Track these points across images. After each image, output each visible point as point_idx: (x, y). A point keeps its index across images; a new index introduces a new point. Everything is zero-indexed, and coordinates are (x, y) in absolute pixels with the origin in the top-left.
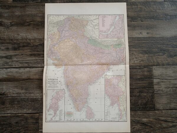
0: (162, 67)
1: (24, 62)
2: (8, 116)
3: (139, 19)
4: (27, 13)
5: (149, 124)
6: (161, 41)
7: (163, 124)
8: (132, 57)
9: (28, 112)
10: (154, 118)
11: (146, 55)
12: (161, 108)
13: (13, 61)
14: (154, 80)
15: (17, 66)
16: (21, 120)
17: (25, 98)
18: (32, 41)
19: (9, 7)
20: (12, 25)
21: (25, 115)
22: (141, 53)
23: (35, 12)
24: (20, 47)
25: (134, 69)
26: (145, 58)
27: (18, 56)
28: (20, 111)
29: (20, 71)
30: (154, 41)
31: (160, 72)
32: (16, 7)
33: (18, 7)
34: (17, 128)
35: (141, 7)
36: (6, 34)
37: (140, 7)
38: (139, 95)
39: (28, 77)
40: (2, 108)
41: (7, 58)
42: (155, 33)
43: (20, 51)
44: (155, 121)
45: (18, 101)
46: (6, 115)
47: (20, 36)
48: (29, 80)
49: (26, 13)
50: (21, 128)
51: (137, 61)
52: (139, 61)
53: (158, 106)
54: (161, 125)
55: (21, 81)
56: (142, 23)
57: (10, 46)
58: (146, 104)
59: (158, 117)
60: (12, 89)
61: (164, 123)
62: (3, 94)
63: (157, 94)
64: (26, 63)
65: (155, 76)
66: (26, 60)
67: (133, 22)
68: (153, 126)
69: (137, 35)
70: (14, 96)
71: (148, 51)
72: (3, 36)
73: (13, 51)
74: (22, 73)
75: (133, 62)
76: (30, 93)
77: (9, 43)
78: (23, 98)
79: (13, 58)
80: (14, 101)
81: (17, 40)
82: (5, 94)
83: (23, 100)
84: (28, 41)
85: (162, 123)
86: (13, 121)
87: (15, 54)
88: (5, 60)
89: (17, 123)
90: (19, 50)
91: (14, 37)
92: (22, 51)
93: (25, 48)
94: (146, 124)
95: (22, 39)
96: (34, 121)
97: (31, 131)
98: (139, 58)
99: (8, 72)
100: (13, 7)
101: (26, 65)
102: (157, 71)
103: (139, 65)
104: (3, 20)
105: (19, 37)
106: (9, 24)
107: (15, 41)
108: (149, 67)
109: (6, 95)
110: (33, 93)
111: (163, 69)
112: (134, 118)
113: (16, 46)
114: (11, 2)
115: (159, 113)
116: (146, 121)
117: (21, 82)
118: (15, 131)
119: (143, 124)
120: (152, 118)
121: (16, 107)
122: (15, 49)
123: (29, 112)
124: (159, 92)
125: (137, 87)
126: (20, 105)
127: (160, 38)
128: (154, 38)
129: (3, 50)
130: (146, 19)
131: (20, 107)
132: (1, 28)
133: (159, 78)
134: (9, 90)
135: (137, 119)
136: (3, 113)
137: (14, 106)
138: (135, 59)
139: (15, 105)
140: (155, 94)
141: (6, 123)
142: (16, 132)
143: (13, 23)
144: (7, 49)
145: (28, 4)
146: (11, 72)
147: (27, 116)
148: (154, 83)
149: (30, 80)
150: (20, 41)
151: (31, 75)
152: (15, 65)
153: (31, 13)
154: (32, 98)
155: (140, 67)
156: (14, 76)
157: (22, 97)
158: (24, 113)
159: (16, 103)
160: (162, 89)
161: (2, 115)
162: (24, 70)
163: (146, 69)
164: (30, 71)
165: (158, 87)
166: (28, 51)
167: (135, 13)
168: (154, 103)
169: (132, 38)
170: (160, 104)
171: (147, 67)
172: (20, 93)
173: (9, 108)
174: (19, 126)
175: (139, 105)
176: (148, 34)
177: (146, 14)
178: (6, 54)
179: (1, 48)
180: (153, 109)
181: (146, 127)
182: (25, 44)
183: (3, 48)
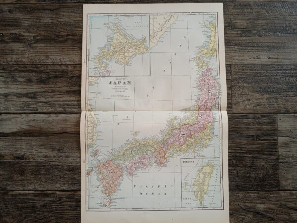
0: (294, 116)
1: (56, 104)
2: (30, 194)
3: (255, 32)
4: (62, 20)
5: (269, 215)
6: (292, 72)
7: (293, 214)
8: (241, 98)
9: (62, 188)
10: (277, 204)
11: (265, 95)
12: (290, 187)
13: (38, 102)
14: (279, 138)
15: (45, 111)
16: (51, 201)
17: (58, 165)
18: (70, 69)
19: (31, 10)
20: (37, 41)
21: (58, 193)
22: (256, 92)
23: (75, 19)
24: (51, 78)
25: (245, 119)
26: (265, 100)
27: (46, 94)
28: (50, 187)
29: (50, 119)
30: (281, 70)
31: (290, 125)
32: (44, 9)
33: (47, 9)
34: (45, 214)
35: (259, 11)
36: (26, 56)
37: (256, 11)
38: (252, 164)
39: (63, 129)
40: (20, 181)
41: (29, 97)
42: (281, 57)
43: (50, 86)
44: (279, 208)
45: (47, 170)
46: (26, 192)
47: (50, 60)
48: (65, 135)
49: (60, 20)
50: (51, 214)
51: (249, 105)
52: (253, 105)
53: (284, 183)
54: (289, 216)
55: (51, 135)
56: (261, 38)
57: (34, 77)
58: (263, 180)
59: (284, 203)
60: (37, 149)
61: (295, 213)
62: (22, 157)
63: (283, 162)
64: (60, 105)
65: (281, 133)
66: (60, 101)
67: (244, 38)
68: (275, 217)
69: (251, 59)
70: (39, 160)
71: (269, 88)
72: (21, 59)
73: (39, 85)
74: (53, 122)
75: (242, 107)
76: (66, 157)
77: (33, 71)
78: (55, 165)
79: (39, 97)
80: (41, 170)
81: (46, 66)
82: (24, 156)
83: (56, 168)
84: (64, 68)
85: (290, 212)
86: (39, 203)
87: (42, 89)
88: (25, 100)
89: (44, 206)
90: (48, 83)
91: (39, 60)
92: (53, 86)
93: (59, 80)
94: (264, 213)
95: (54, 65)
96: (74, 204)
97: (69, 221)
98: (254, 100)
99: (30, 121)
100: (38, 10)
101: (61, 109)
102: (284, 124)
103: (252, 112)
104: (22, 33)
105: (49, 62)
106: (32, 38)
107: (42, 69)
108: (270, 116)
109: (26, 159)
110: (72, 156)
111: (295, 120)
112: (242, 203)
113: (44, 76)
114: (36, 1)
115: (286, 195)
116: (263, 208)
117: (51, 137)
118: (42, 219)
119: (258, 213)
120: (274, 204)
121: (43, 180)
122: (41, 81)
123: (65, 188)
124: (287, 160)
125: (249, 150)
126: (49, 177)
127: (290, 65)
128: (279, 65)
129: (21, 83)
130: (267, 32)
131: (49, 179)
132: (18, 47)
134: (31, 150)
135: (247, 204)
136: (22, 189)
137: (40, 178)
138: (246, 102)
139: (42, 176)
140: (280, 162)
141: (26, 205)
142: (43, 221)
143: (38, 38)
144: (29, 81)
145: (64, 5)
146: (35, 120)
147: (62, 195)
148: (279, 144)
149: (67, 135)
150: (50, 68)
151: (69, 126)
152: (42, 109)
153: (68, 20)
154: (70, 164)
155: (255, 116)
156: (39, 128)
157: (54, 163)
158: (56, 189)
159: (42, 172)
160: (293, 155)
161: (20, 192)
162: (57, 117)
163: (265, 119)
164: (66, 120)
165: (285, 151)
166: (63, 85)
167: (247, 22)
168: (278, 177)
169: (242, 66)
170: (288, 179)
171: (267, 116)
172: (50, 157)
173: (32, 181)
174: (48, 212)
175: (251, 181)
176: (269, 58)
177: (267, 24)
178: (26, 90)
179: (18, 79)
180: (277, 189)
181: (264, 219)
182: (58, 74)
183: (22, 80)
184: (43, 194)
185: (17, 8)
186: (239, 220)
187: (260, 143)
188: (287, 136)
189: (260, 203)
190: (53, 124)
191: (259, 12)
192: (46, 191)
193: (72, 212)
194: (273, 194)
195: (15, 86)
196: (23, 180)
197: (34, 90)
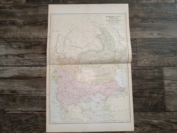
0: (173, 68)
1: (35, 61)
2: (18, 113)
3: (150, 20)
4: (40, 13)
5: (160, 126)
6: (172, 42)
7: (174, 126)
8: (142, 58)
9: (38, 110)
10: (165, 120)
11: (157, 56)
12: (172, 110)
13: (24, 59)
14: (165, 81)
15: (28, 65)
16: (31, 118)
17: (35, 96)
18: (43, 40)
19: (22, 7)
20: (25, 25)
21: (35, 112)
22: (151, 54)
24: (32, 46)
25: (145, 69)
26: (156, 58)
27: (30, 55)
28: (30, 109)
29: (31, 69)
30: (165, 41)
31: (171, 73)
32: (29, 7)
33: (31, 7)
34: (27, 125)
36: (19, 33)
37: (150, 8)
38: (150, 96)
39: (39, 75)
40: (13, 105)
41: (19, 57)
42: (165, 34)
43: (32, 50)
44: (166, 123)
45: (29, 99)
46: (16, 112)
48: (40, 78)
49: (38, 13)
50: (31, 125)
51: (147, 61)
52: (150, 61)
53: (168, 107)
54: (172, 127)
55: (32, 79)
56: (153, 23)
57: (22, 45)
58: (156, 105)
59: (169, 119)
60: (23, 87)
62: (14, 92)
63: (167, 95)
65: (166, 78)
66: (37, 59)
67: (144, 23)
68: (164, 128)
69: (148, 35)
70: (24, 93)
71: (158, 51)
72: (15, 35)
73: (25, 50)
74: (33, 71)
75: (143, 63)
76: (41, 91)
77: (22, 42)
78: (34, 96)
79: (25, 57)
80: (25, 99)
81: (30, 39)
82: (16, 91)
83: (34, 98)
84: (40, 40)
85: (172, 125)
86: (23, 119)
87: (27, 52)
88: (17, 58)
89: (27, 120)
90: (31, 48)
91: (26, 36)
93: (37, 47)
94: (157, 125)
95: (34, 38)
97: (41, 129)
98: (150, 59)
99: (20, 70)
100: (26, 7)
101: (38, 64)
102: (168, 73)
103: (149, 65)
104: (16, 20)
105: (31, 36)
106: (22, 23)
107: (28, 40)
108: (160, 68)
109: (17, 92)
111: (174, 71)
112: (144, 120)
113: (28, 45)
114: (25, 2)
115: (169, 115)
116: (156, 122)
117: (32, 80)
118: (26, 128)
119: (153, 125)
120: (163, 120)
121: (26, 105)
122: (27, 48)
124: (170, 93)
125: (147, 88)
126: (30, 103)
127: (171, 39)
128: (164, 39)
129: (15, 49)
130: (157, 20)
131: (30, 104)
132: (14, 28)
133: (170, 79)
134: (20, 88)
135: (147, 120)
136: (14, 110)
137: (25, 104)
138: (145, 60)
140: (166, 95)
141: (16, 120)
143: (25, 23)
144: (20, 47)
145: (41, 4)
146: (22, 70)
147: (37, 114)
148: (165, 85)
150: (32, 40)
151: (42, 73)
152: (27, 64)
153: (43, 13)
154: (42, 96)
155: (151, 68)
156: (25, 74)
157: (33, 95)
158: (34, 110)
160: (173, 91)
161: (13, 112)
162: (36, 68)
163: (156, 70)
164: (41, 70)
165: (169, 89)
166: (39, 50)
167: (145, 14)
168: (165, 104)
169: (142, 39)
170: (171, 105)
171: (158, 68)
172: (31, 91)
173: (20, 106)
174: (29, 124)
175: (149, 106)
176: (158, 35)
177: (157, 15)
178: (17, 52)
179: (14, 46)
180: (164, 111)
181: (157, 129)
182: (37, 43)
183: (16, 47)
184: (26, 114)
185: (14, 6)
186: (142, 129)
187: (154, 84)
188: (170, 80)
189: (155, 119)
190: (33, 72)
191: (152, 9)
192: (28, 111)
193: (43, 124)
194: (162, 114)
195: (11, 50)
196: (15, 105)
197: (22, 52)
